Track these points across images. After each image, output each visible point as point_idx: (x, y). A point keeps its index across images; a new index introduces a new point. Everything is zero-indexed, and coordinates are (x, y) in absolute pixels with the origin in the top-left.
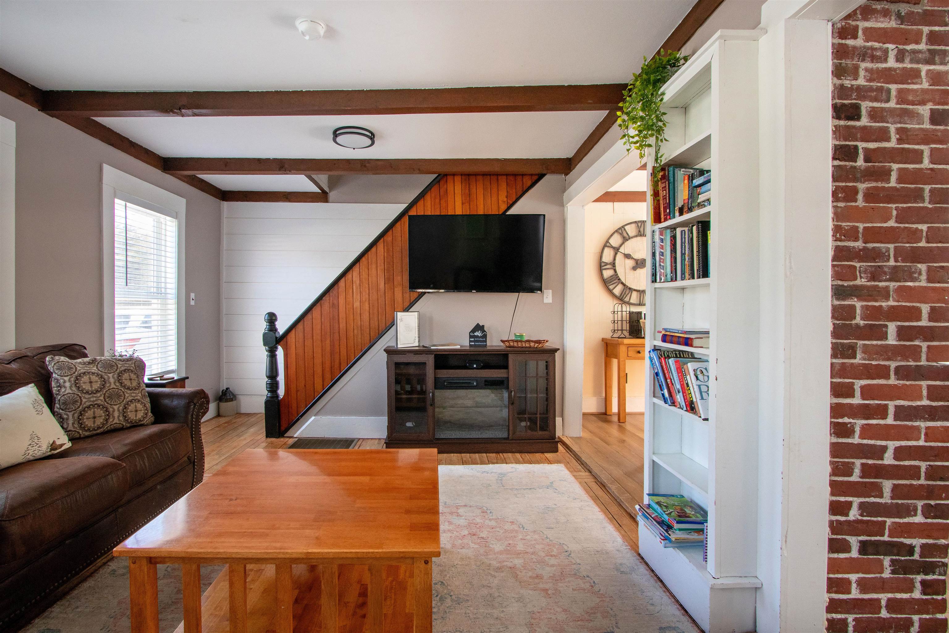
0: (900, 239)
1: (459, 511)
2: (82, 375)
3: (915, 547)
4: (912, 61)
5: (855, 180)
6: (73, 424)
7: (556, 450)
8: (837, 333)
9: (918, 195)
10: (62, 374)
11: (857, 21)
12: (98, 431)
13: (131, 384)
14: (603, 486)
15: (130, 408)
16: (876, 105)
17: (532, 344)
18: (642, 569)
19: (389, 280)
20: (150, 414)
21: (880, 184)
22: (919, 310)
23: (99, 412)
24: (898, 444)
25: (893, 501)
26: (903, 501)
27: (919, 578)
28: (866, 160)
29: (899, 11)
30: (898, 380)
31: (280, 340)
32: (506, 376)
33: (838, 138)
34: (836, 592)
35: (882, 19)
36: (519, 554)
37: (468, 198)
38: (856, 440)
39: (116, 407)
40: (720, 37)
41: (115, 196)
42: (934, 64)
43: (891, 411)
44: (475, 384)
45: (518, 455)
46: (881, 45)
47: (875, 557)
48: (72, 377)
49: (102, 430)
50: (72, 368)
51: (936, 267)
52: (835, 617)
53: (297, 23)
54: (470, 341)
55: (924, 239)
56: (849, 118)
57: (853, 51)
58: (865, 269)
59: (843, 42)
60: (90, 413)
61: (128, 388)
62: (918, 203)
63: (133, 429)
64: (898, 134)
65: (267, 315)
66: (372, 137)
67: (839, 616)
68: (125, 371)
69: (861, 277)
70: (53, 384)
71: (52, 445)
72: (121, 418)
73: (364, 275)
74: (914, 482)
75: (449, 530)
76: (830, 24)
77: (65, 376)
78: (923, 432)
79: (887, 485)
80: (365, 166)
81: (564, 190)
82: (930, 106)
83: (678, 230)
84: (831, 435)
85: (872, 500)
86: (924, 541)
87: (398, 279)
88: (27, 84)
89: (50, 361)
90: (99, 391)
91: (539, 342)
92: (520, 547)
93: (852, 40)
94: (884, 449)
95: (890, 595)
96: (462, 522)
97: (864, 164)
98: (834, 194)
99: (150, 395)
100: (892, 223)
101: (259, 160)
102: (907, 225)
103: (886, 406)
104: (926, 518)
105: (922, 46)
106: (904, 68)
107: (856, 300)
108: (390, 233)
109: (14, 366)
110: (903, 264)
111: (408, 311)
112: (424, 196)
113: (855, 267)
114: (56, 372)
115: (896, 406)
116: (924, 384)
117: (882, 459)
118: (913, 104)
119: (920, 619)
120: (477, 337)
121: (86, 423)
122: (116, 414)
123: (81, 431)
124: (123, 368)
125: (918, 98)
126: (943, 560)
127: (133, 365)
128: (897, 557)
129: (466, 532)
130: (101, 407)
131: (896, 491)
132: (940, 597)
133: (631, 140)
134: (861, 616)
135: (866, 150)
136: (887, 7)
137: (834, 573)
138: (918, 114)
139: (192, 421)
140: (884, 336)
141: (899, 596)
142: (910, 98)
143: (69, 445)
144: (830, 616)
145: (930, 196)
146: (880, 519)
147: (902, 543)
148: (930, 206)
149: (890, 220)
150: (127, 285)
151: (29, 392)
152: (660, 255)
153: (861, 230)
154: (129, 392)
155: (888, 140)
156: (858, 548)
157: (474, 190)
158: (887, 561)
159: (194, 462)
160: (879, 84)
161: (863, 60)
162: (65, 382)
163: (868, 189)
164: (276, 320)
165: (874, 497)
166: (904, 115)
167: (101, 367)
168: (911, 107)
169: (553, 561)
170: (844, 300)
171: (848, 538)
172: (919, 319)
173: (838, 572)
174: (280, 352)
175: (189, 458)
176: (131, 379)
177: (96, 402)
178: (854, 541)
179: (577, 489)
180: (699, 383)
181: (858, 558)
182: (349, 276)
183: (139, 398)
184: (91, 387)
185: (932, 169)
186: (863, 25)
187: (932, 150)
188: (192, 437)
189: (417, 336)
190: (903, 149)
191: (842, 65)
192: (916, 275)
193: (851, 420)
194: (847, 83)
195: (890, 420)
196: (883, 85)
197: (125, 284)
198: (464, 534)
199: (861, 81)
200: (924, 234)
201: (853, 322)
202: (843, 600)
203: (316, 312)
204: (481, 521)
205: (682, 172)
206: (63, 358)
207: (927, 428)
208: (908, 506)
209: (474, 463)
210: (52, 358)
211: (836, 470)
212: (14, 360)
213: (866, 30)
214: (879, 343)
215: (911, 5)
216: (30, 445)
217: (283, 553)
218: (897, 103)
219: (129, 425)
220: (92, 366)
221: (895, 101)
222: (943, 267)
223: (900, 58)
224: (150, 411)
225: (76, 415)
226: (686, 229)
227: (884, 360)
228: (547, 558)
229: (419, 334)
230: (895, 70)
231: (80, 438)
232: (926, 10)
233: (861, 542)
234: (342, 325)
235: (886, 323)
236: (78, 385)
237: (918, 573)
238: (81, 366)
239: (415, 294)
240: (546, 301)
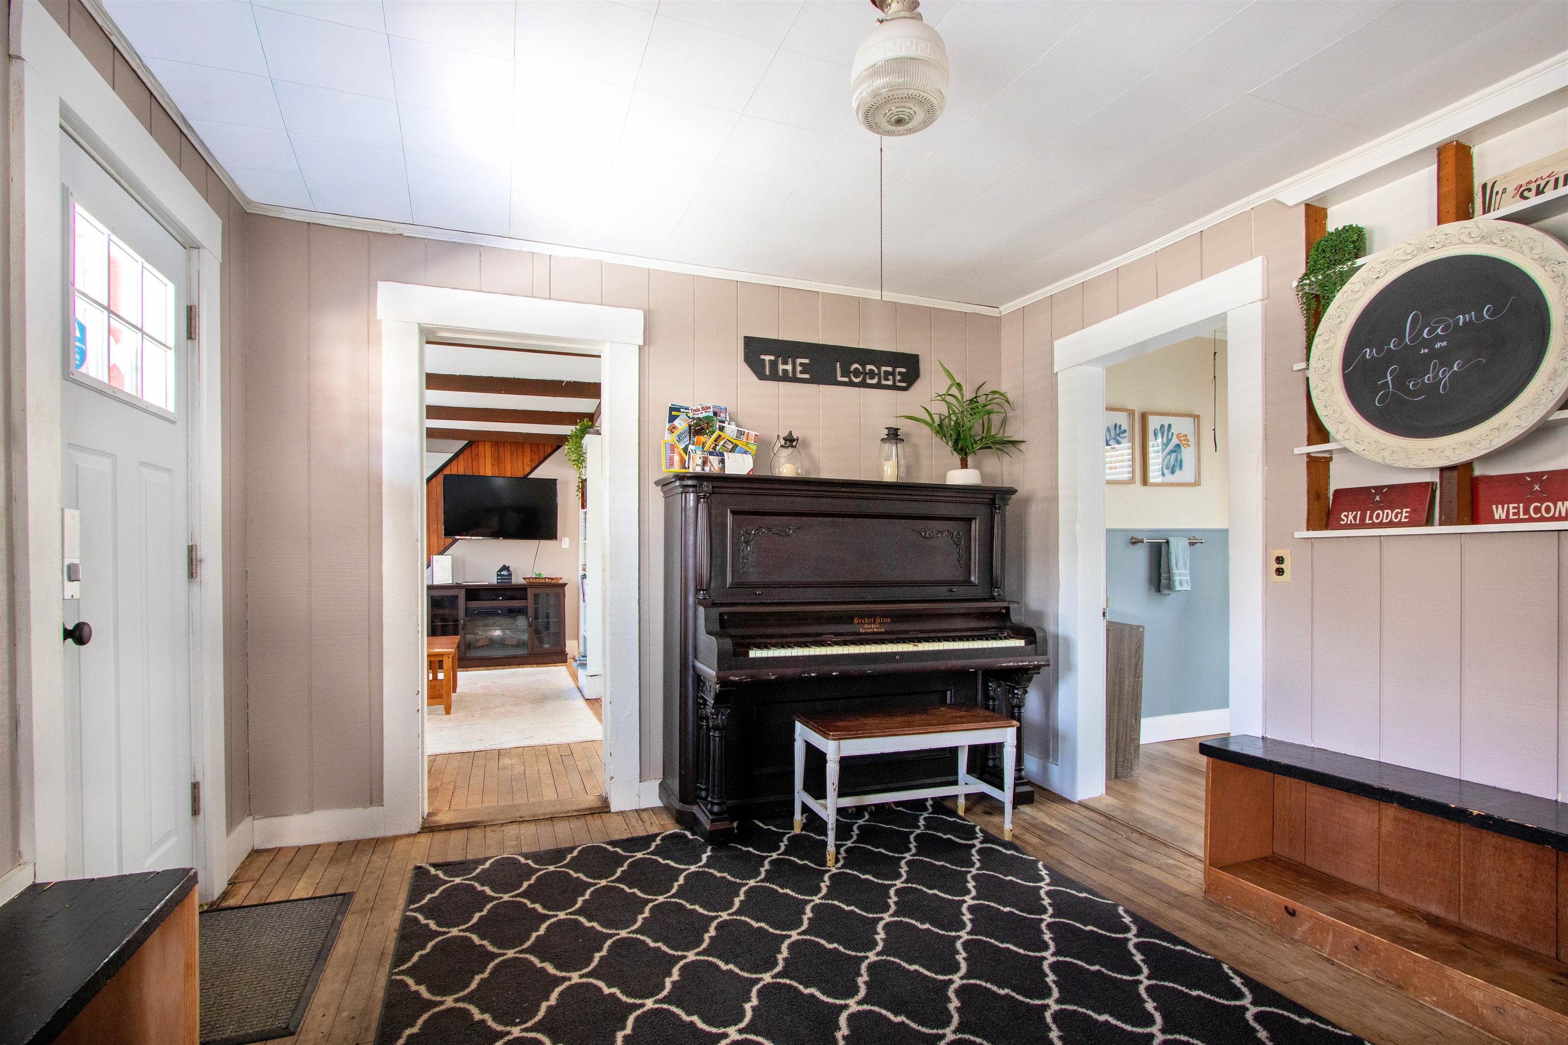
7: (565, 661)
17: (547, 580)
37: (497, 463)
44: (499, 612)
45: (534, 665)
54: (498, 579)
87: (436, 526)
91: (552, 579)
111: (443, 554)
112: (457, 458)
120: (504, 575)
157: (502, 455)
189: (451, 574)
229: (453, 573)
239: (449, 540)
240: (563, 547)
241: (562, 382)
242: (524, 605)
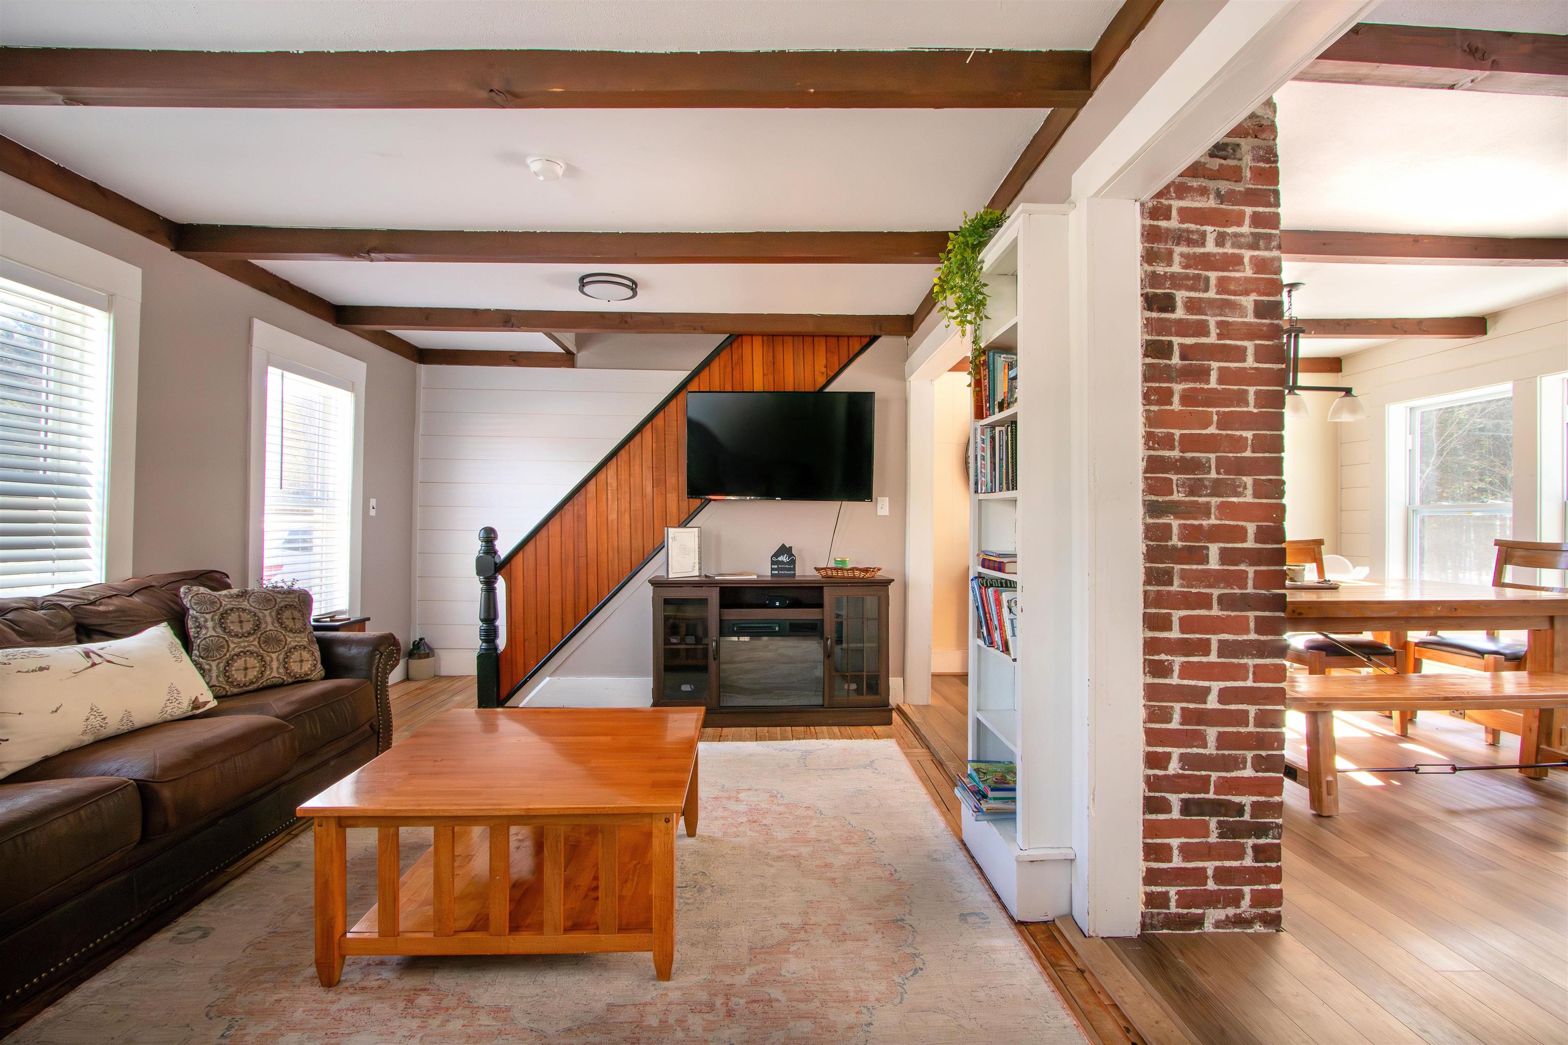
0: (1222, 448)
1: (739, 796)
2: (229, 612)
3: (1245, 805)
4: (1233, 246)
5: (1170, 380)
6: (217, 676)
7: (889, 722)
8: (1151, 555)
9: (1241, 398)
10: (203, 611)
11: (1171, 199)
12: (251, 688)
13: (295, 625)
14: (939, 764)
15: (293, 656)
16: (1193, 294)
17: (857, 573)
18: (961, 855)
19: (659, 482)
20: (319, 666)
21: (1198, 385)
22: (1244, 530)
23: (252, 662)
24: (1223, 684)
25: (1220, 752)
26: (1230, 752)
27: (1251, 842)
28: (1183, 357)
29: (1218, 189)
30: (1221, 610)
31: (499, 567)
32: (820, 618)
33: (1150, 333)
34: (1155, 860)
35: (1199, 198)
36: (808, 842)
37: (773, 366)
38: (1175, 680)
39: (274, 656)
40: (1022, 212)
41: (269, 363)
42: (1258, 249)
43: (1214, 646)
44: (777, 629)
45: (835, 729)
46: (1198, 227)
47: (1199, 818)
48: (216, 615)
49: (255, 686)
50: (215, 602)
51: (1263, 480)
52: (1154, 890)
53: (529, 161)
54: (772, 569)
55: (1249, 449)
56: (1162, 310)
57: (1166, 233)
58: (1184, 482)
59: (1155, 223)
60: (240, 663)
61: (291, 631)
62: (1241, 407)
63: (298, 685)
64: (1218, 328)
65: (482, 531)
66: (633, 286)
67: (1159, 889)
68: (286, 607)
69: (1178, 492)
70: (190, 624)
71: (194, 702)
72: (281, 670)
73: (624, 476)
74: (1242, 730)
75: (722, 818)
76: (1138, 204)
77: (206, 613)
78: (1251, 670)
79: (1212, 733)
80: (626, 322)
81: (907, 357)
82: (1253, 297)
83: (997, 429)
84: (1145, 673)
85: (1195, 750)
86: (1255, 799)
87: (672, 480)
88: (158, 216)
89: (185, 593)
90: (252, 634)
91: (866, 570)
92: (812, 834)
93: (1165, 221)
94: (1208, 690)
95: (1218, 863)
96: (742, 807)
97: (1180, 362)
98: (1146, 396)
99: (321, 641)
100: (1212, 430)
101: (475, 312)
102: (1229, 432)
103: (1209, 640)
104: (1257, 771)
105: (1246, 229)
106: (1224, 253)
107: (1172, 517)
108: (661, 415)
109: (136, 599)
110: (1226, 477)
111: (685, 526)
112: (709, 365)
113: (1171, 480)
114: (195, 607)
115: (1219, 641)
116: (1251, 615)
117: (1205, 703)
118: (1235, 293)
119: (1252, 890)
120: (782, 562)
121: (236, 676)
122: (275, 665)
123: (227, 687)
124: (283, 604)
125: (1241, 288)
126: (1277, 821)
127: (297, 600)
128: (1225, 818)
129: (744, 819)
130: (255, 655)
131: (1223, 741)
132: (1274, 865)
133: (950, 314)
134: (1184, 888)
135: (1181, 346)
136: (1204, 184)
137: (1152, 838)
138: (1240, 305)
139: (377, 676)
140: (1205, 560)
141: (1227, 864)
142: (1232, 287)
143: (214, 703)
144: (1149, 889)
145: (1255, 399)
146: (1203, 773)
147: (1229, 801)
148: (1255, 411)
149: (1210, 426)
150: (281, 488)
151: (163, 633)
152: (981, 459)
153: (1177, 438)
154: (291, 635)
155: (1207, 334)
156: (1179, 807)
157: (779, 357)
158: (1213, 822)
159: (379, 733)
160: (1196, 272)
161: (1178, 244)
162: (206, 621)
163: (1184, 390)
164: (495, 538)
165: (1197, 747)
166: (1224, 306)
167: (254, 602)
168: (1233, 298)
169: (851, 849)
170: (1158, 517)
171: (1167, 795)
172: (1244, 540)
173: (1157, 837)
174: (501, 585)
175: (371, 726)
176: (294, 619)
177: (247, 649)
178: (1175, 799)
179: (905, 768)
180: (1012, 616)
181: (1179, 820)
182: (602, 476)
183: (305, 643)
184: (242, 627)
185: (1256, 369)
186: (1176, 204)
187: (1256, 346)
188: (377, 698)
189: (697, 561)
190: (1224, 345)
191: (1154, 249)
192: (1241, 489)
193: (1169, 657)
194: (1160, 269)
195: (1213, 658)
196: (1200, 272)
197: (279, 486)
198: (741, 821)
199: (1176, 268)
200: (1249, 442)
201: (1170, 543)
202: (1164, 869)
203: (554, 525)
204: (767, 806)
205: (1002, 359)
206: (202, 589)
207: (1255, 666)
208: (1235, 758)
209: (772, 738)
210: (188, 588)
211: (1153, 715)
212: (136, 592)
213: (1181, 210)
214: (1200, 567)
215: (1233, 183)
216: (169, 700)
217: (500, 810)
218: (1217, 293)
219: (290, 680)
220: (241, 600)
221: (1215, 291)
222: (1271, 480)
223: (1221, 240)
224: (319, 662)
225: (222, 665)
226: (1003, 429)
227: (1205, 587)
228: (842, 847)
229: (700, 558)
230: (1214, 255)
231: (225, 696)
232: (1249, 188)
233: (1182, 800)
234: (592, 546)
235: (1207, 544)
236: (223, 626)
237: (1250, 838)
238: (227, 600)
239: (696, 502)
240: (880, 513)
241: (964, 54)
242: (820, 617)
